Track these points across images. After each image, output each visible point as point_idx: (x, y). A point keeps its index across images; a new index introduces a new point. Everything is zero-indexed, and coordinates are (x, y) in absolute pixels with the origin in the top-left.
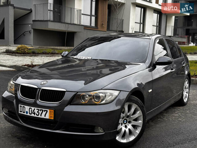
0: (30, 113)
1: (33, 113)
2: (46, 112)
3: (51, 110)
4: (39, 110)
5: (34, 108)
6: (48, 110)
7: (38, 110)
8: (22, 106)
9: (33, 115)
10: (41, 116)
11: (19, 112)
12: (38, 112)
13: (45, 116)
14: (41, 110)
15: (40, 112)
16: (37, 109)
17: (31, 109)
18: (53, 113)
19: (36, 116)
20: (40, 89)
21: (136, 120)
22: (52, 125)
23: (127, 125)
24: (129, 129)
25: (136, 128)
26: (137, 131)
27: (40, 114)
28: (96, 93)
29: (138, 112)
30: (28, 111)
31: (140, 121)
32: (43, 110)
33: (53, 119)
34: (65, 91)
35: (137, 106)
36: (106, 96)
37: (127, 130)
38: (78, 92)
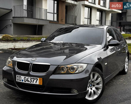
0: (25, 81)
1: (27, 81)
2: (36, 79)
3: (40, 78)
4: (31, 78)
5: (28, 77)
6: (38, 78)
8: (19, 76)
9: (27, 82)
10: (33, 82)
11: (17, 81)
12: (31, 80)
13: (36, 83)
14: (33, 78)
15: (32, 80)
16: (30, 78)
17: (25, 78)
18: (42, 81)
19: (29, 83)
20: (32, 64)
21: (98, 84)
22: (41, 89)
23: (92, 87)
24: (94, 91)
25: (98, 90)
26: (99, 92)
28: (71, 66)
29: (99, 79)
30: (24, 80)
31: (101, 85)
33: (42, 84)
34: (50, 65)
35: (98, 74)
36: (78, 68)
37: (92, 91)
38: (59, 65)
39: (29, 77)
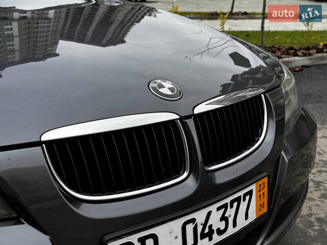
3: (261, 182)
5: (206, 211)
6: (253, 187)
7: (222, 211)
12: (224, 218)
13: (247, 217)
15: (231, 212)
16: (219, 209)
18: (266, 190)
19: (215, 239)
27: (231, 220)
32: (238, 200)
33: (266, 210)
39: (213, 208)
